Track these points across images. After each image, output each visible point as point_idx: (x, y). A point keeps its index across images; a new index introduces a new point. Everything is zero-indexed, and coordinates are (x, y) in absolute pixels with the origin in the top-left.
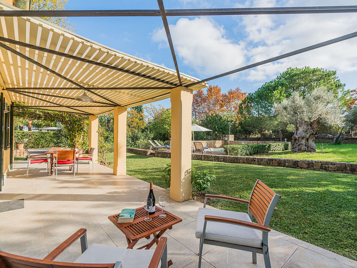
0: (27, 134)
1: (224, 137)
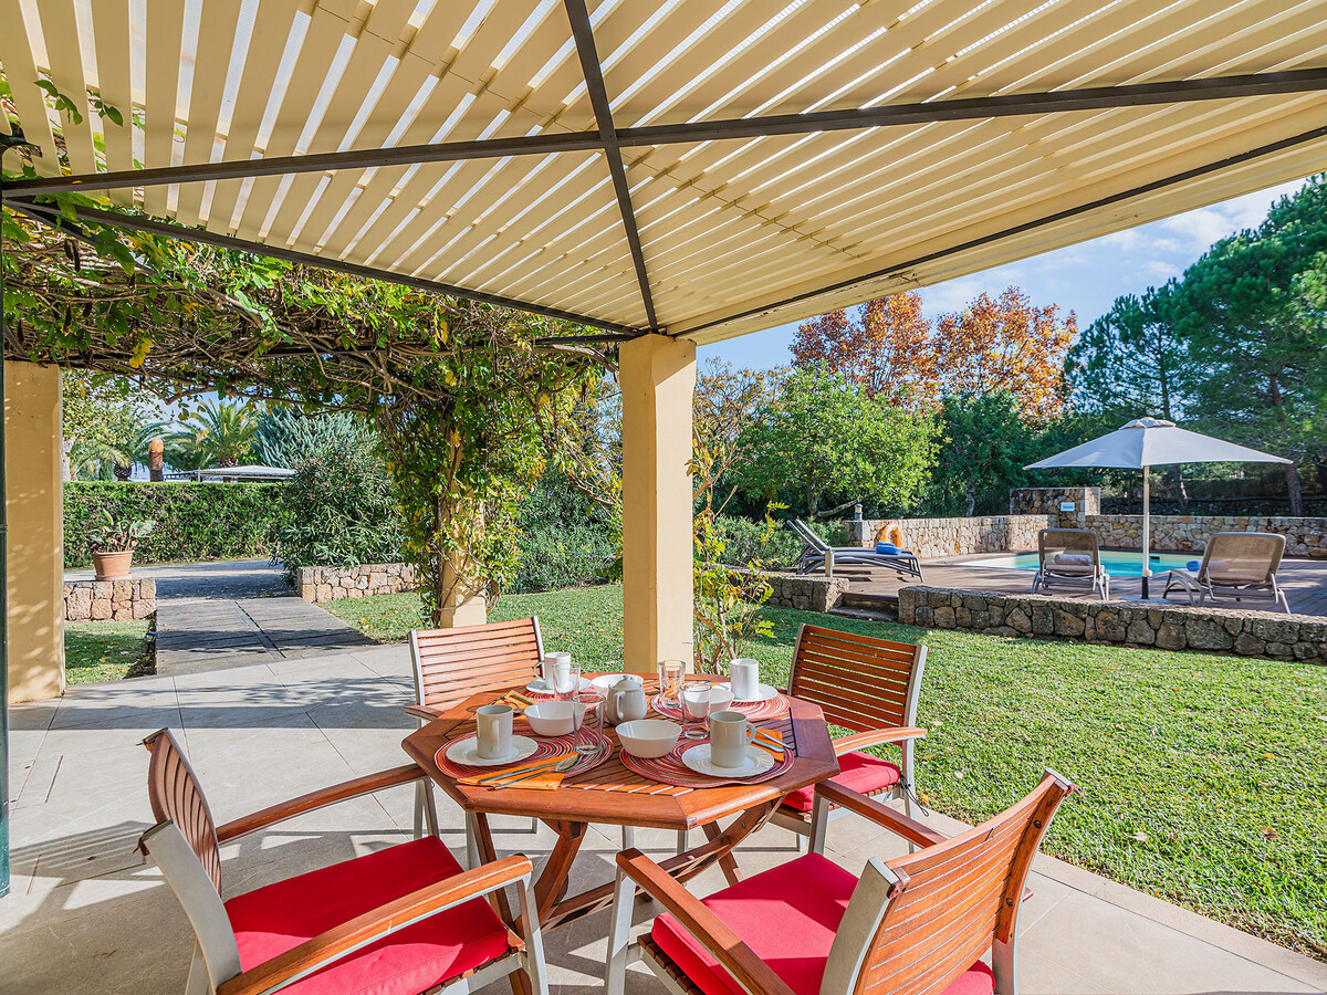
0: (149, 497)
1: (1055, 497)
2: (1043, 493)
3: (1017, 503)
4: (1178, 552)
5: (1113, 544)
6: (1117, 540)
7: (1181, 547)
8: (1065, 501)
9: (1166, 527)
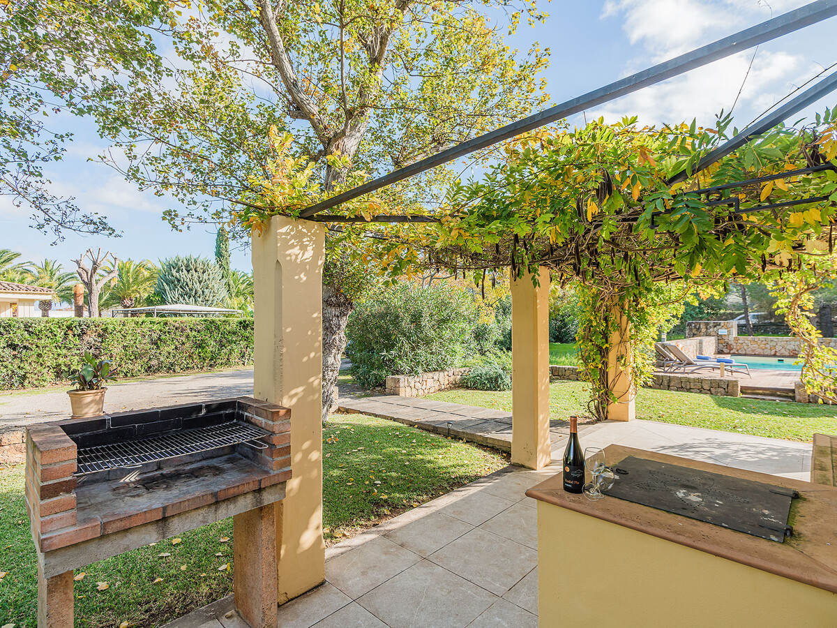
1: (715, 326)
2: (707, 324)
3: (691, 330)
4: (790, 357)
5: (751, 353)
6: (753, 351)
7: (792, 354)
8: (721, 328)
9: (783, 343)
